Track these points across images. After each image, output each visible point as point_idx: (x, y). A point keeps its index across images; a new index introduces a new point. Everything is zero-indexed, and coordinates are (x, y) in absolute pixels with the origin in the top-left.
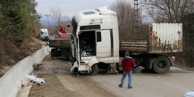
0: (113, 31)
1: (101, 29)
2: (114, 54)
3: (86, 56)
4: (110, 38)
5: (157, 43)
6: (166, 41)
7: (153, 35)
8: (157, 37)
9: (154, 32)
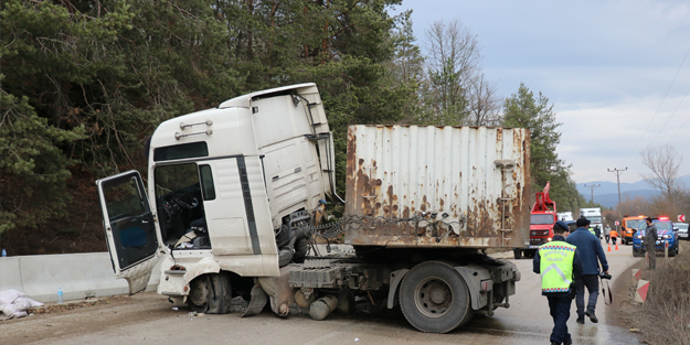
0: (247, 161)
1: (210, 156)
2: (261, 246)
3: (186, 248)
4: (240, 185)
5: (378, 205)
6: (425, 198)
7: (355, 173)
8: (379, 183)
9: (361, 161)
